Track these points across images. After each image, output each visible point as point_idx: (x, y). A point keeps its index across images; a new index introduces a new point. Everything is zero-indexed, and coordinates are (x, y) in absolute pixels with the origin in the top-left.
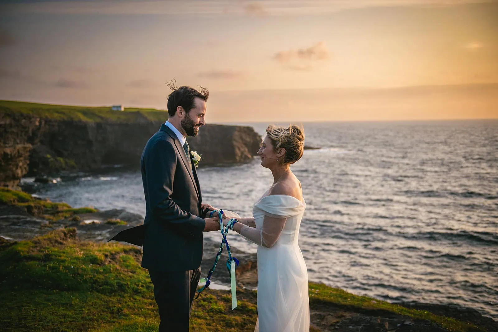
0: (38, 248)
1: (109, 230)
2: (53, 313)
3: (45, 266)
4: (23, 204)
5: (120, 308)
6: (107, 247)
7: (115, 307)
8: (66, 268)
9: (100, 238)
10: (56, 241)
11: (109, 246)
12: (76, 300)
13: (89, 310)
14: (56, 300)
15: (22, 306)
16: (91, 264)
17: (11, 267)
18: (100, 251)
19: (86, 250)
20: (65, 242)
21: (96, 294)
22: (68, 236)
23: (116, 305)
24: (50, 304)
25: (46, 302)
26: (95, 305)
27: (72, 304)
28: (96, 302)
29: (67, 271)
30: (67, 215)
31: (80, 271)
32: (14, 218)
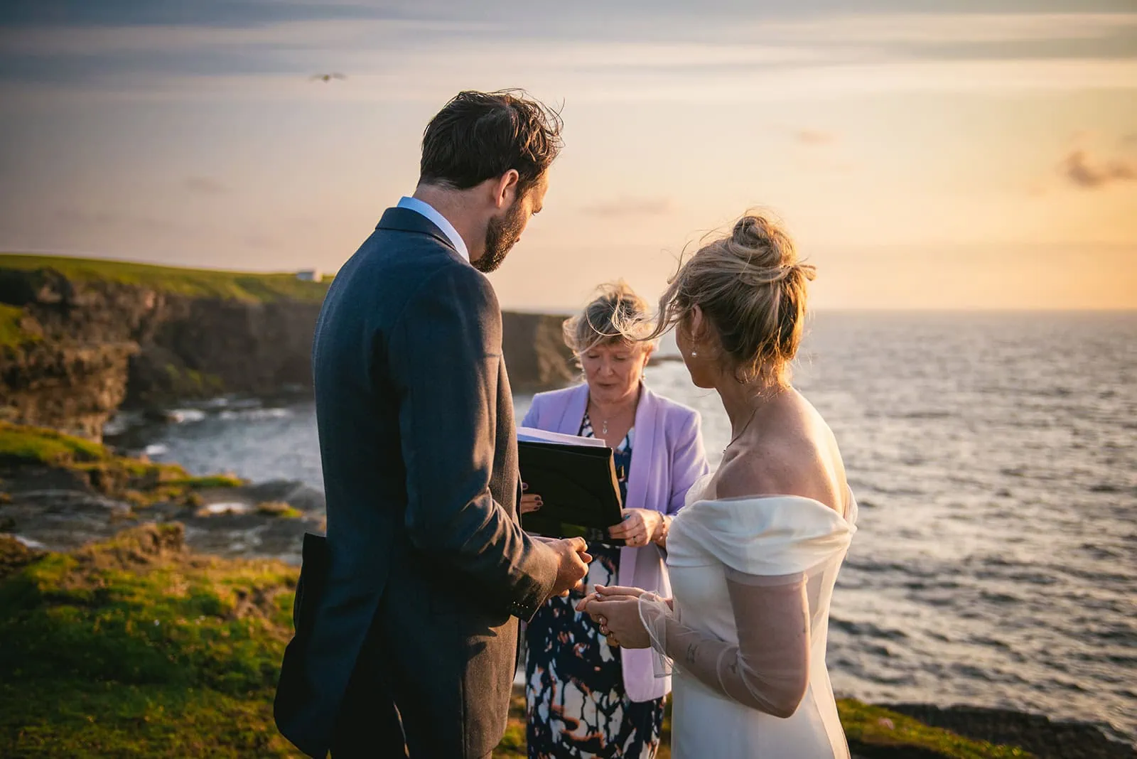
0: (86, 573)
1: (260, 529)
2: (94, 745)
3: (92, 618)
4: (82, 466)
5: (262, 733)
6: (247, 573)
7: (250, 729)
8: (143, 625)
9: (238, 547)
10: (132, 556)
11: (254, 568)
12: (156, 712)
13: (185, 738)
14: (106, 709)
15: (22, 724)
16: (203, 618)
17: (12, 621)
18: (229, 582)
19: (196, 579)
20: (152, 559)
21: (207, 692)
22: (163, 542)
23: (253, 727)
24: (91, 719)
25: (81, 714)
26: (202, 724)
27: (145, 721)
28: (205, 716)
29: (144, 633)
30: (177, 491)
31: (174, 633)
32: (57, 498)
